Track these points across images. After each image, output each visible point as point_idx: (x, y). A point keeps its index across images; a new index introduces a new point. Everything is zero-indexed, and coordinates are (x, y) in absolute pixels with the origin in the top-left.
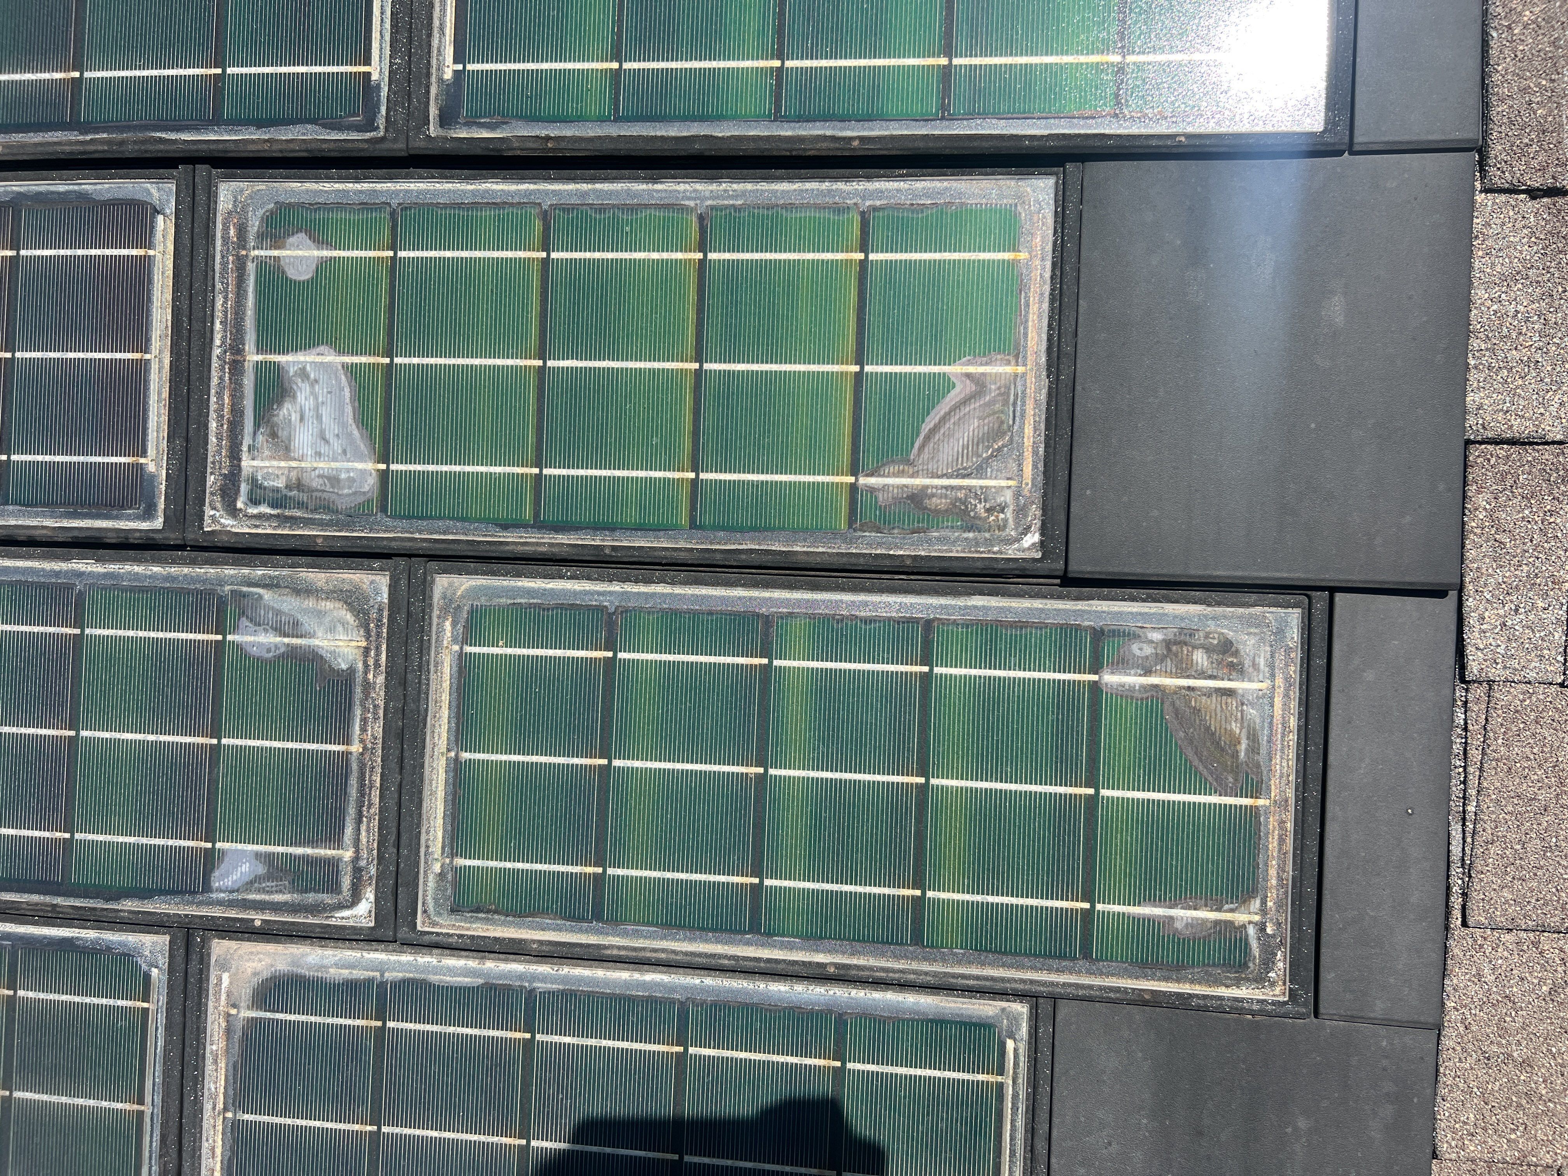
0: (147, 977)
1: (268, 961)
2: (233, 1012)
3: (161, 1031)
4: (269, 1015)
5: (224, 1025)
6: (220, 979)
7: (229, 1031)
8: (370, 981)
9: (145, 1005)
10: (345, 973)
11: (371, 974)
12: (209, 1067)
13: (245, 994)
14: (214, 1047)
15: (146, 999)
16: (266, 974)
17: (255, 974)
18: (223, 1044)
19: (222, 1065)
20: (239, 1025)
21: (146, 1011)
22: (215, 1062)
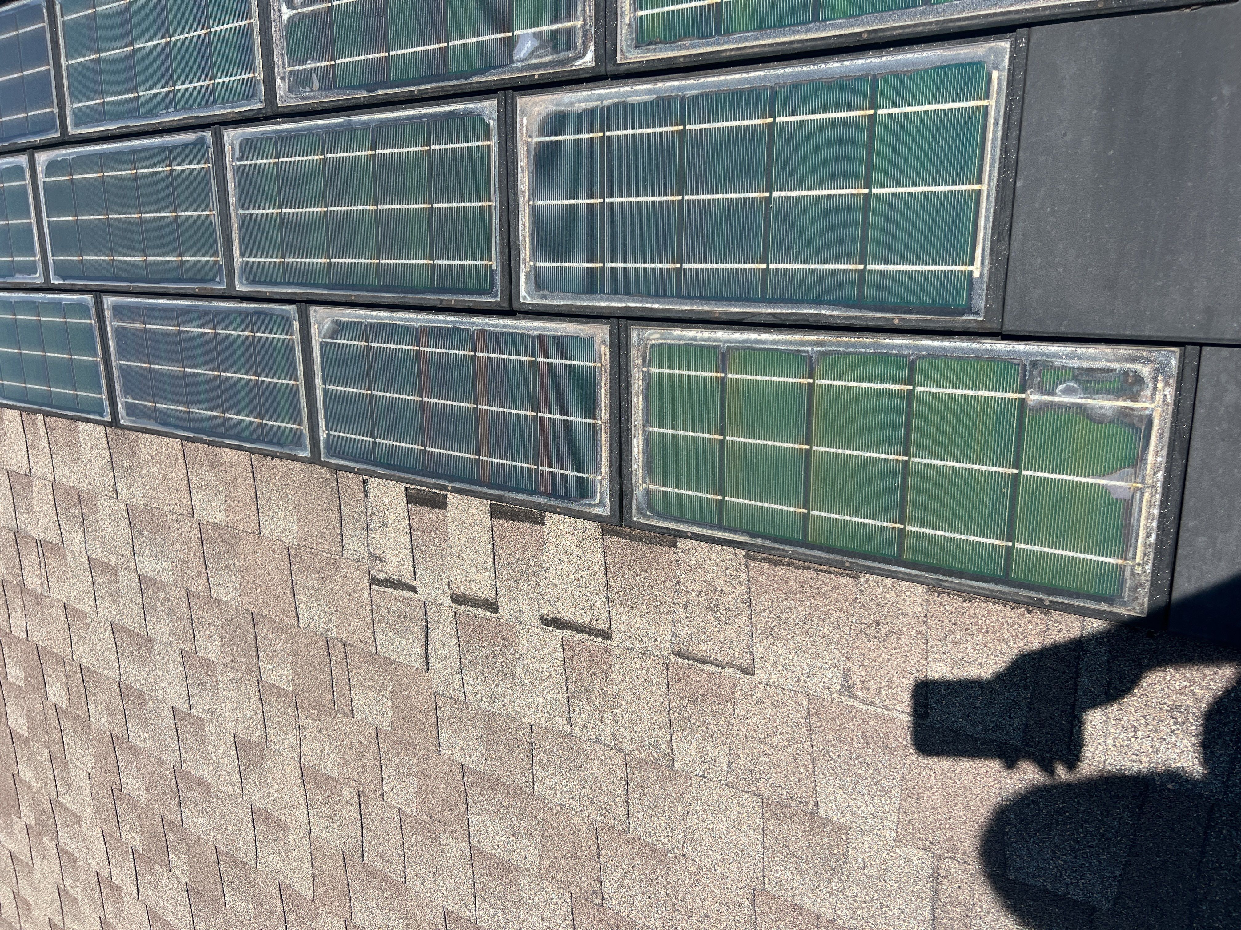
0: (489, 125)
1: (544, 105)
2: (530, 140)
3: (497, 157)
4: (547, 139)
5: (525, 148)
6: (522, 121)
7: (528, 151)
8: (595, 109)
9: (489, 143)
10: (583, 106)
11: (596, 103)
12: (520, 175)
13: (535, 128)
14: (522, 164)
15: (489, 140)
16: (544, 114)
17: (539, 114)
18: (525, 160)
19: (526, 173)
20: (533, 147)
21: (489, 146)
22: (523, 172)
